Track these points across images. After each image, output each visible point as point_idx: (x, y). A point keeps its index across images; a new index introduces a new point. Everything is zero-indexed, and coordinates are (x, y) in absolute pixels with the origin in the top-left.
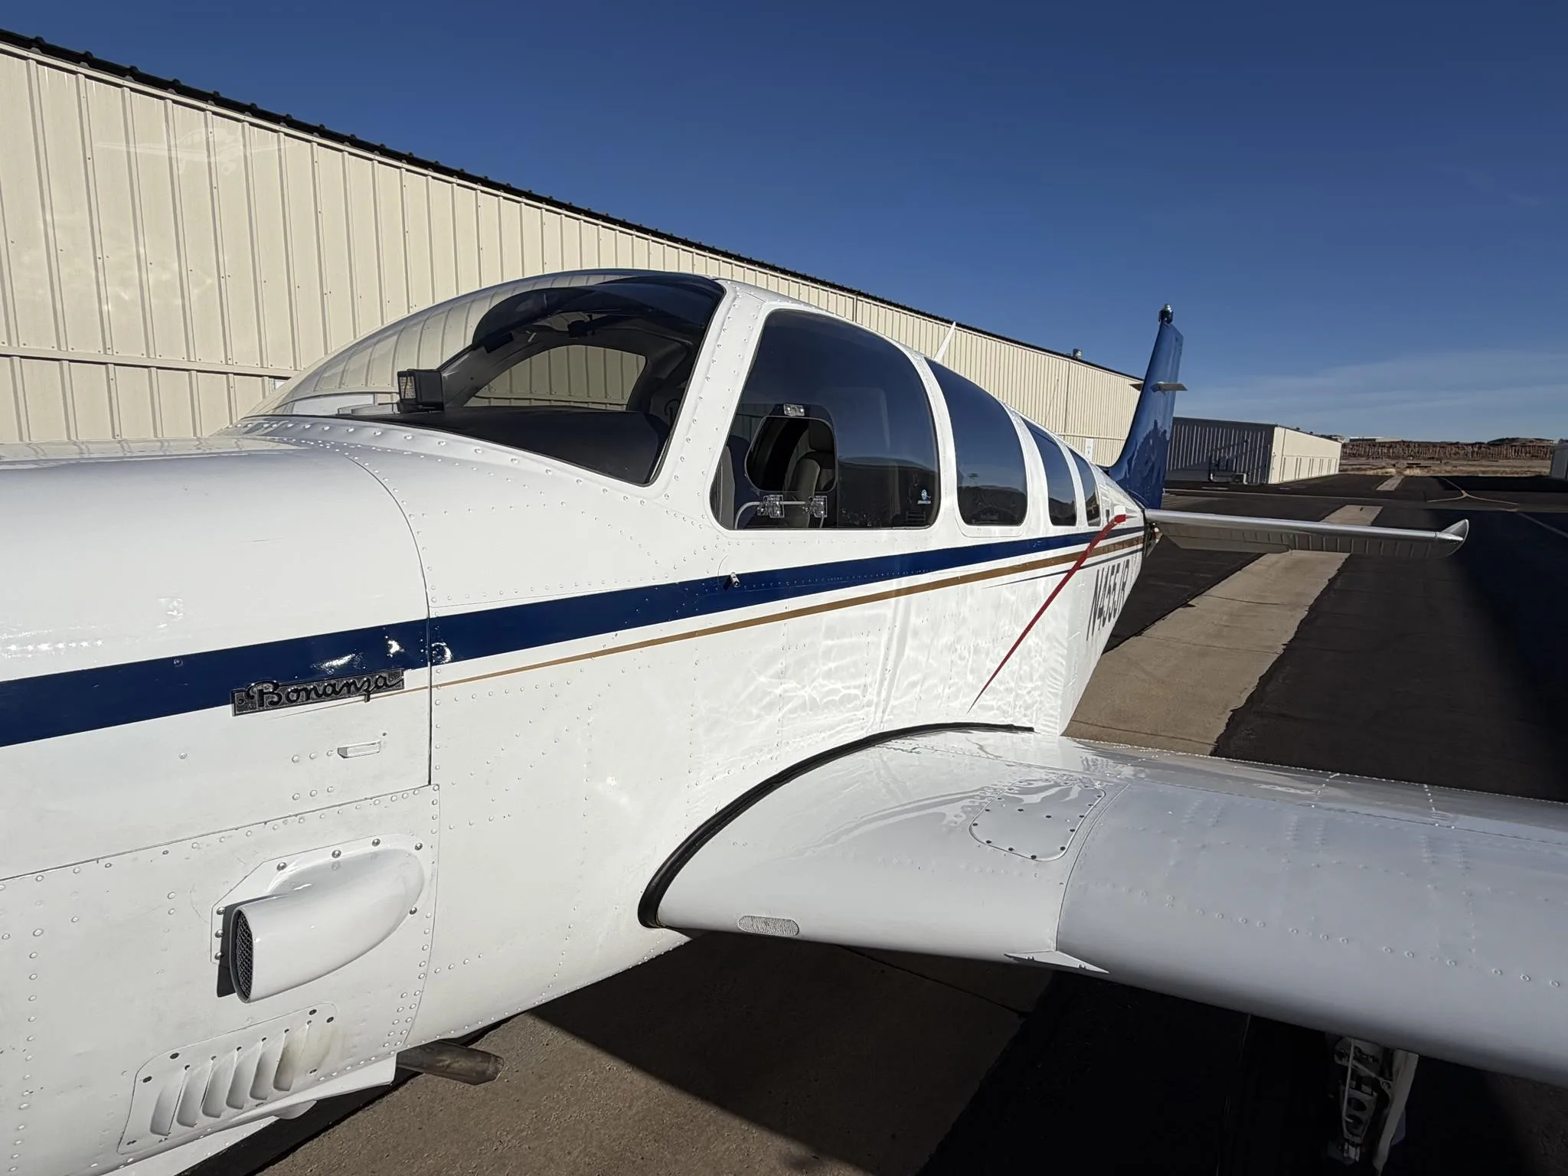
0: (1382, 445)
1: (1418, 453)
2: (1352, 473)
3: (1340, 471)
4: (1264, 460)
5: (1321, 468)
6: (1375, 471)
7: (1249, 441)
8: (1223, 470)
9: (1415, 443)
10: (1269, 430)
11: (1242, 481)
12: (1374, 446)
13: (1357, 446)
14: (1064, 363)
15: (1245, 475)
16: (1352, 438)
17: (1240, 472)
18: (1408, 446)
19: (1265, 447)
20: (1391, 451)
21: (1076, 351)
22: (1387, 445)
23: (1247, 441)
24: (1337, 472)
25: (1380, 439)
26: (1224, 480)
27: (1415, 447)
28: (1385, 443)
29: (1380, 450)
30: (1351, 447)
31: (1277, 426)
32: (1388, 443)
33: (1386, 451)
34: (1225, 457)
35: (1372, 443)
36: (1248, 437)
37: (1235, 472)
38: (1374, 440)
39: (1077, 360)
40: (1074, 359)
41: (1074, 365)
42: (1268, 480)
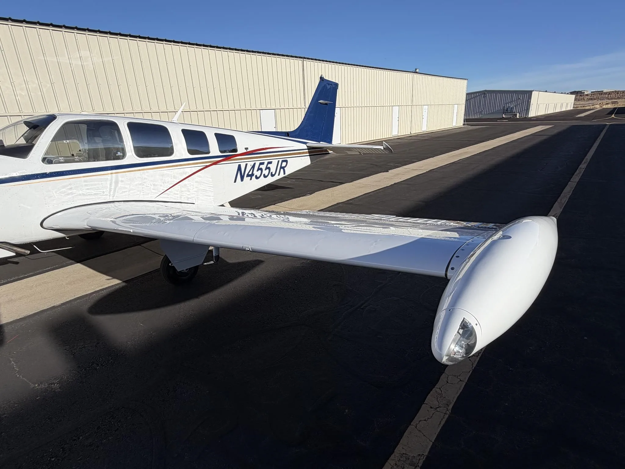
0: (606, 93)
1: (622, 96)
2: (581, 108)
3: (573, 108)
4: (527, 106)
5: (567, 106)
6: (590, 107)
7: (521, 98)
8: (509, 112)
9: (621, 91)
10: (530, 93)
11: (516, 116)
12: (602, 94)
13: (593, 95)
14: (410, 75)
15: (518, 114)
16: (592, 91)
17: (517, 112)
18: (618, 93)
19: (528, 101)
20: (609, 96)
21: (416, 69)
22: (608, 93)
23: (520, 99)
24: (572, 108)
25: (605, 91)
26: (509, 116)
27: (621, 93)
28: (607, 92)
29: (604, 96)
30: (590, 95)
31: (533, 91)
32: (608, 92)
33: (607, 96)
34: (510, 106)
35: (601, 93)
36: (521, 97)
37: (515, 112)
38: (603, 91)
39: (417, 73)
40: (415, 73)
41: (415, 75)
42: (528, 115)
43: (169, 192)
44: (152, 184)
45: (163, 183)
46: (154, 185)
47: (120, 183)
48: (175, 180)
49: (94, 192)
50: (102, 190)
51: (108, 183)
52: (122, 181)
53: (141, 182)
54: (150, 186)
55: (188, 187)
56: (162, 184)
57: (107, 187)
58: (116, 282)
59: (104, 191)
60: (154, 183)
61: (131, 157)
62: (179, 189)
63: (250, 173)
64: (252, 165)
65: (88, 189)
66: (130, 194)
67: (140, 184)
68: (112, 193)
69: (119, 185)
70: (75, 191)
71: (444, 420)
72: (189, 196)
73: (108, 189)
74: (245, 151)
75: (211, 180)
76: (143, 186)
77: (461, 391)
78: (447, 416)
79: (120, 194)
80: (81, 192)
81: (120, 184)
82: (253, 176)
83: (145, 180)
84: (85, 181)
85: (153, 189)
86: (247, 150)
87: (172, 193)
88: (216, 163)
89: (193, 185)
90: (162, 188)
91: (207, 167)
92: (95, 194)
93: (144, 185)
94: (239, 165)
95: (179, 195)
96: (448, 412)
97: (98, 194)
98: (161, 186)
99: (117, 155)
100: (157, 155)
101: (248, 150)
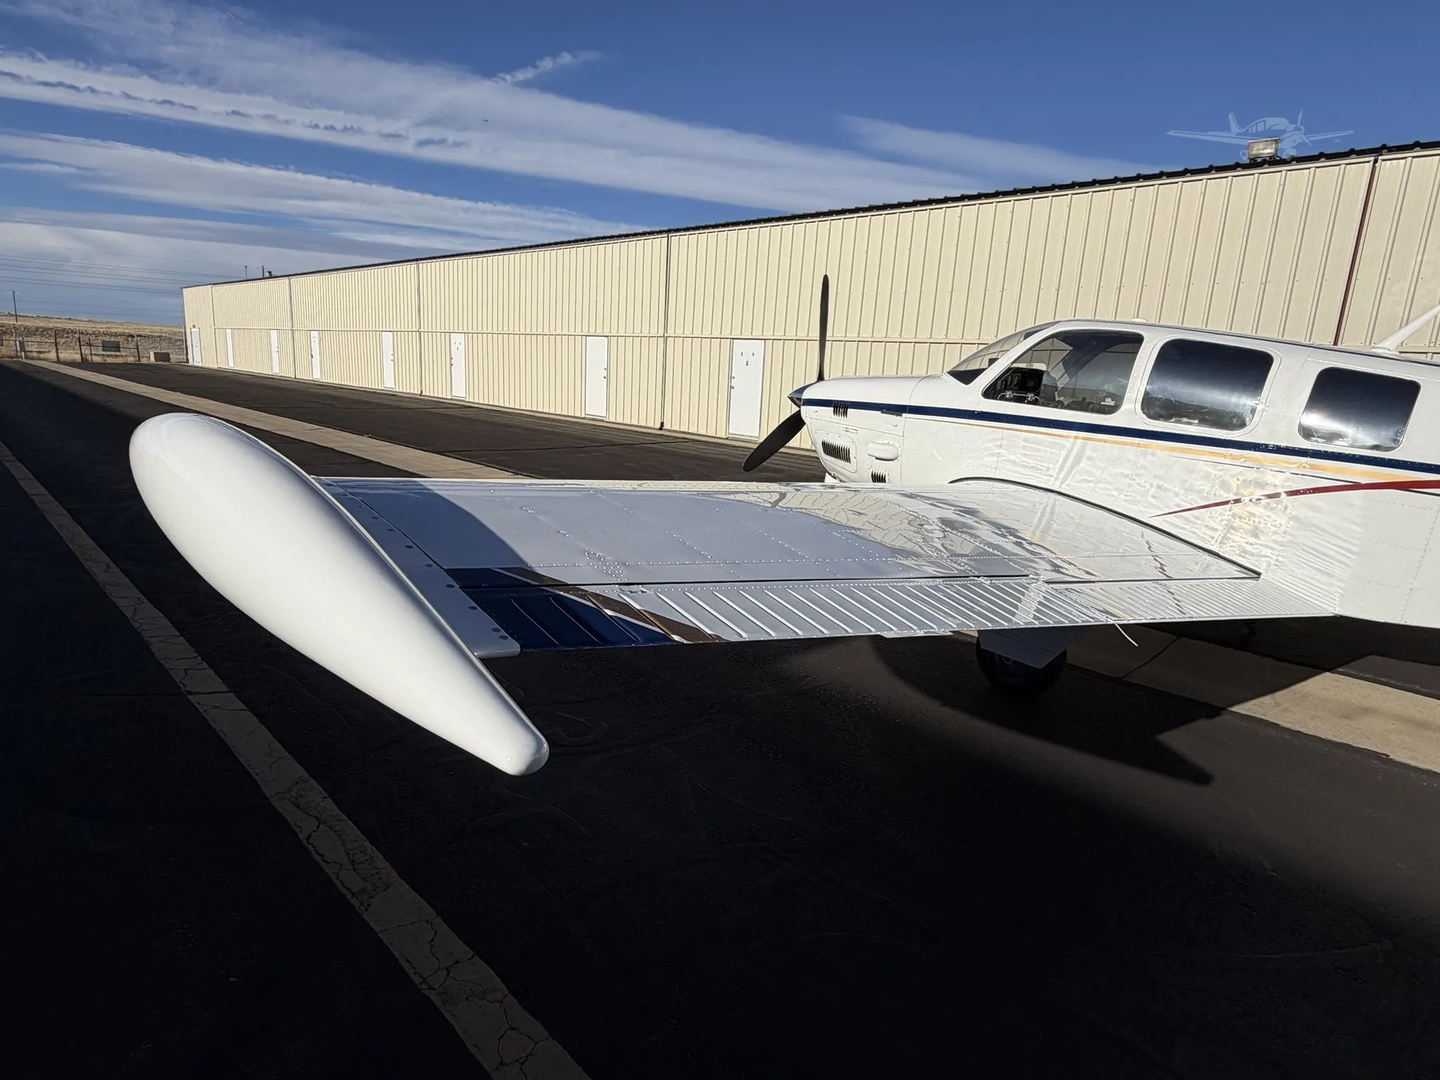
43: (1194, 517)
44: (1154, 484)
45: (1186, 489)
46: (1159, 487)
47: (1084, 459)
48: (1222, 492)
49: (1032, 463)
50: (1046, 465)
51: (1064, 453)
52: (1090, 458)
53: (1130, 472)
54: (1148, 487)
56: (1182, 492)
57: (1058, 461)
59: (1051, 466)
60: (1160, 484)
61: (1130, 413)
65: (1025, 455)
66: (1097, 490)
67: (1127, 476)
68: (1061, 476)
69: (1082, 465)
70: (1005, 452)
72: (1248, 548)
73: (1058, 467)
76: (1131, 482)
79: (1077, 482)
80: (1012, 457)
81: (1084, 464)
83: (1142, 471)
84: (1025, 440)
85: (1153, 497)
87: (1198, 522)
90: (1177, 500)
92: (1032, 467)
93: (1134, 480)
95: (1218, 534)
97: (1037, 469)
98: (1177, 495)
99: (1102, 403)
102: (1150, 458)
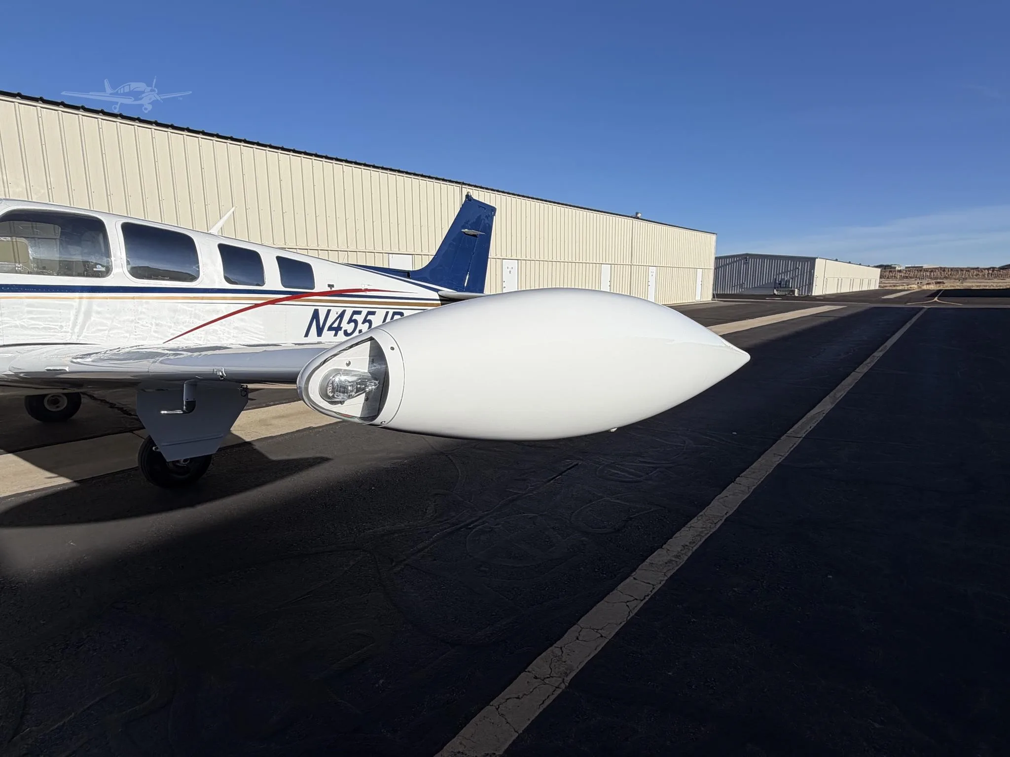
0: (926, 270)
1: (951, 274)
2: (891, 288)
3: (879, 286)
4: (810, 280)
5: (869, 284)
6: (903, 287)
7: (800, 268)
8: (784, 287)
9: (949, 268)
10: (812, 261)
11: (794, 294)
12: (921, 271)
13: (909, 271)
14: (629, 221)
15: (796, 290)
16: (907, 266)
17: (794, 288)
18: (944, 271)
19: (810, 272)
20: (932, 274)
21: (637, 213)
22: (929, 270)
23: (798, 268)
24: (877, 288)
25: (925, 266)
26: (784, 293)
27: (948, 271)
28: (928, 269)
29: (924, 274)
30: (905, 272)
31: (817, 258)
32: (930, 269)
33: (929, 274)
34: (784, 279)
35: (920, 269)
36: (799, 266)
37: (791, 288)
38: (922, 267)
39: (638, 218)
40: (637, 218)
41: (636, 221)
42: (812, 293)
43: (185, 339)
44: (153, 323)
45: (175, 323)
46: (157, 325)
47: (94, 314)
48: (196, 320)
49: (42, 324)
50: (59, 324)
51: (73, 312)
52: (99, 313)
53: (134, 318)
54: (150, 326)
55: (220, 334)
56: (173, 325)
57: (69, 320)
58: (61, 481)
59: (63, 324)
60: (157, 322)
61: (120, 275)
62: (203, 336)
63: (335, 325)
64: (339, 313)
65: (32, 319)
66: (111, 335)
67: (132, 321)
68: (77, 330)
69: (93, 319)
70: (8, 319)
71: (553, 698)
73: (71, 323)
74: (329, 289)
75: (262, 327)
76: (136, 325)
77: (596, 652)
78: (559, 691)
79: (92, 333)
80: (18, 323)
81: (94, 318)
82: (341, 330)
83: (142, 316)
84: (29, 305)
85: (155, 332)
86: (331, 289)
88: (273, 302)
89: (229, 333)
90: (171, 331)
91: (257, 306)
92: (45, 328)
93: (138, 323)
94: (315, 310)
96: (563, 686)
97: (50, 328)
98: (170, 327)
99: (95, 269)
100: (168, 278)
101: (333, 289)
102: (145, 306)
